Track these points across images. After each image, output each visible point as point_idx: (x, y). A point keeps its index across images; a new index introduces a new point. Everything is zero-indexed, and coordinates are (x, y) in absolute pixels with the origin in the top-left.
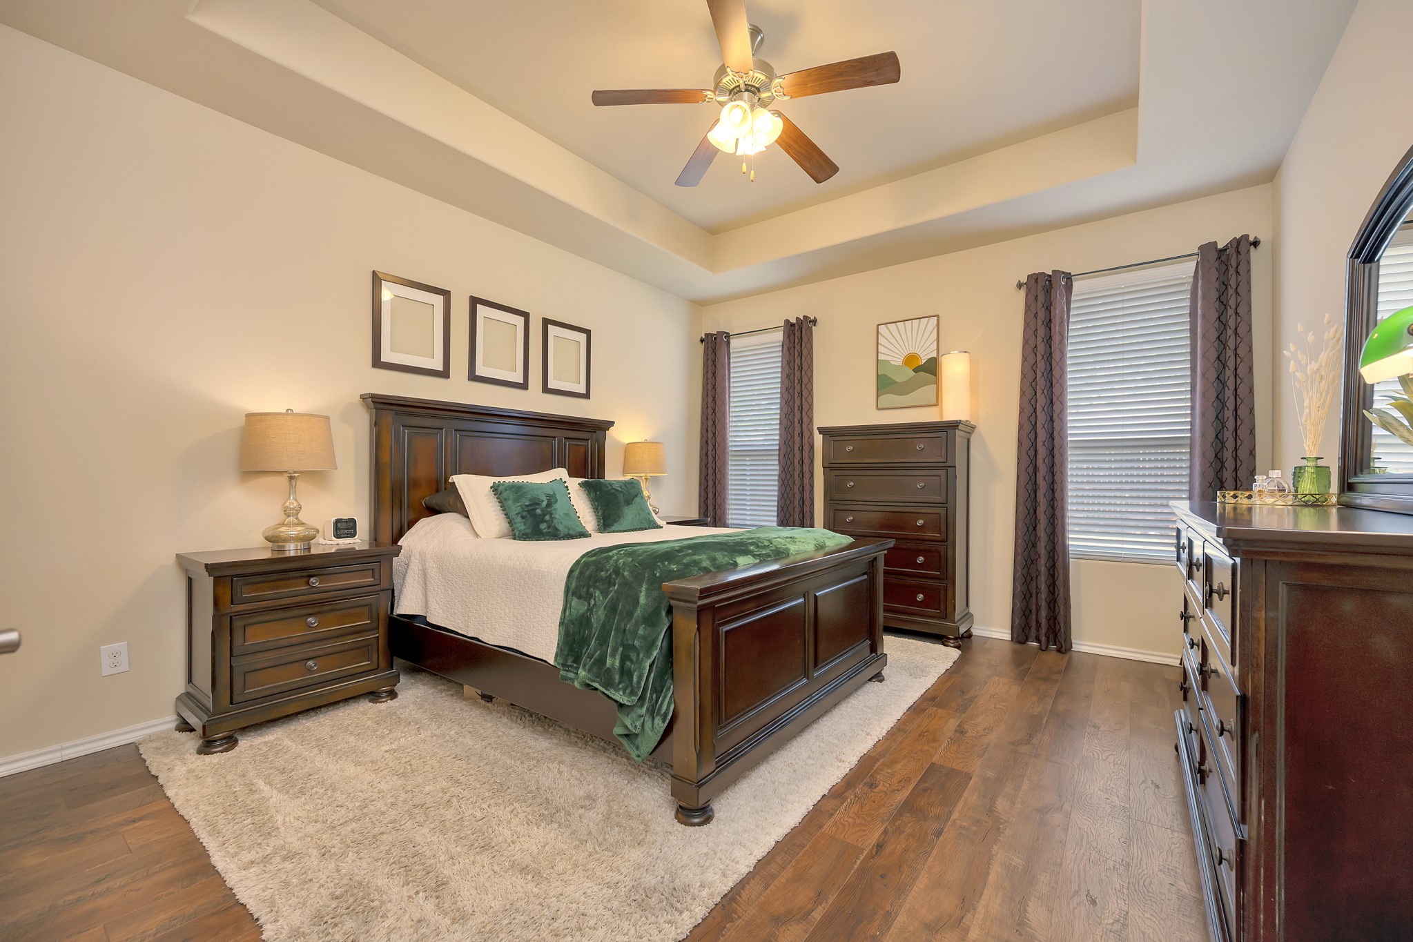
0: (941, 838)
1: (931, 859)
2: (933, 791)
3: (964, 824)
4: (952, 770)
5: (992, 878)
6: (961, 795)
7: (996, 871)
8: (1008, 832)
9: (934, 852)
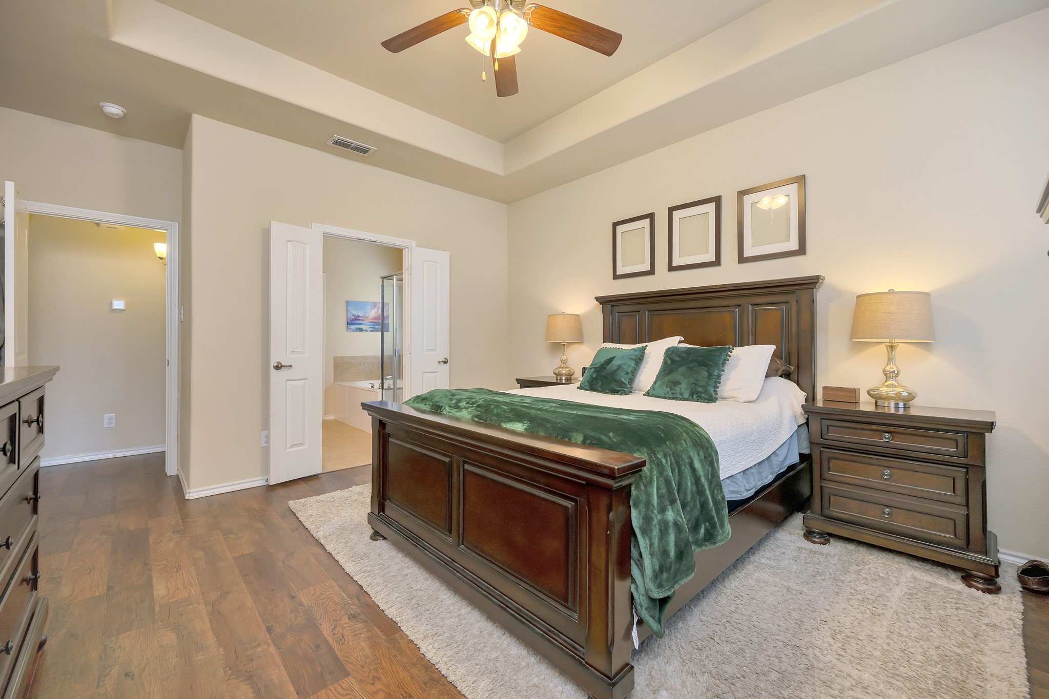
0: (264, 628)
1: (257, 614)
2: (311, 651)
3: (259, 649)
4: (324, 686)
5: (210, 635)
6: (286, 668)
7: (211, 639)
8: (221, 673)
9: (259, 618)
